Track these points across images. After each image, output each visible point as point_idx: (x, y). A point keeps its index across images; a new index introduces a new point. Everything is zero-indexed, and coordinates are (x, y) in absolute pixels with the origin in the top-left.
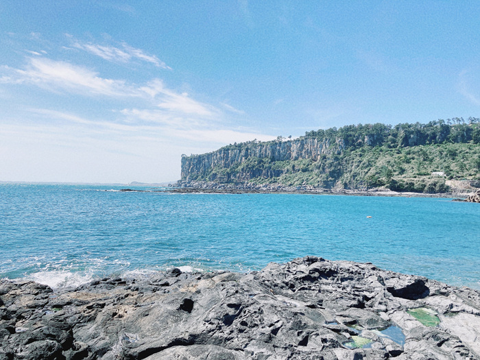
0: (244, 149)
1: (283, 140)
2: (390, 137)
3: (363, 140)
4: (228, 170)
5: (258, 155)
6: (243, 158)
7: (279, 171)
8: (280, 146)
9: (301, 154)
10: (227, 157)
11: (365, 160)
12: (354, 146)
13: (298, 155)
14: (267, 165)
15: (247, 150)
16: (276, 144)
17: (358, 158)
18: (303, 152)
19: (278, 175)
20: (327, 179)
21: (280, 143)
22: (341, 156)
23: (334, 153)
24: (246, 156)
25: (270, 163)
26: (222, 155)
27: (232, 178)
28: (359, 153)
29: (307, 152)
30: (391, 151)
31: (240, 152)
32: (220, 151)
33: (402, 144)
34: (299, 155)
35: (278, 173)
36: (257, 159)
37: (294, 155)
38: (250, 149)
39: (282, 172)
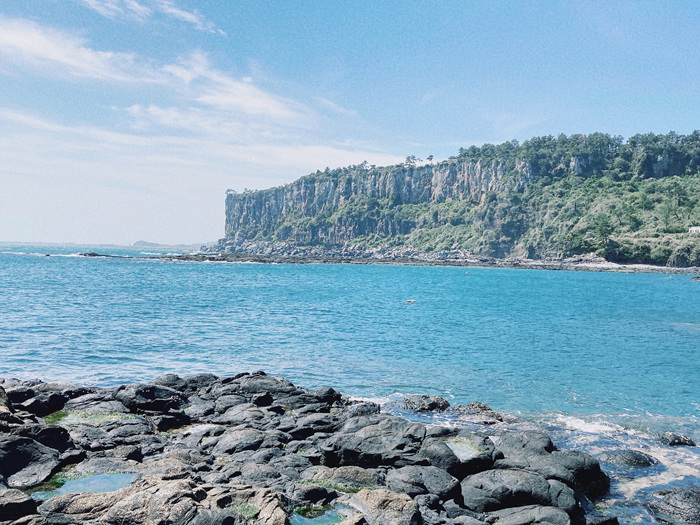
0: (345, 180)
1: (418, 164)
2: (618, 159)
3: (568, 166)
4: (313, 220)
5: (369, 192)
6: (342, 198)
7: (407, 223)
8: (411, 175)
9: (451, 191)
10: (312, 194)
11: (569, 203)
12: (551, 176)
13: (445, 193)
14: (386, 211)
15: (349, 181)
16: (404, 171)
17: (556, 199)
18: (455, 187)
19: (407, 231)
20: (498, 238)
21: (412, 169)
22: (526, 194)
23: (511, 191)
24: (347, 194)
25: (391, 207)
26: (302, 191)
27: (321, 235)
28: (559, 190)
29: (461, 187)
30: (620, 186)
31: (336, 185)
32: (298, 184)
33: (639, 174)
34: (447, 192)
35: (407, 227)
36: (366, 199)
37: (437, 192)
38: (355, 182)
39: (414, 225)
